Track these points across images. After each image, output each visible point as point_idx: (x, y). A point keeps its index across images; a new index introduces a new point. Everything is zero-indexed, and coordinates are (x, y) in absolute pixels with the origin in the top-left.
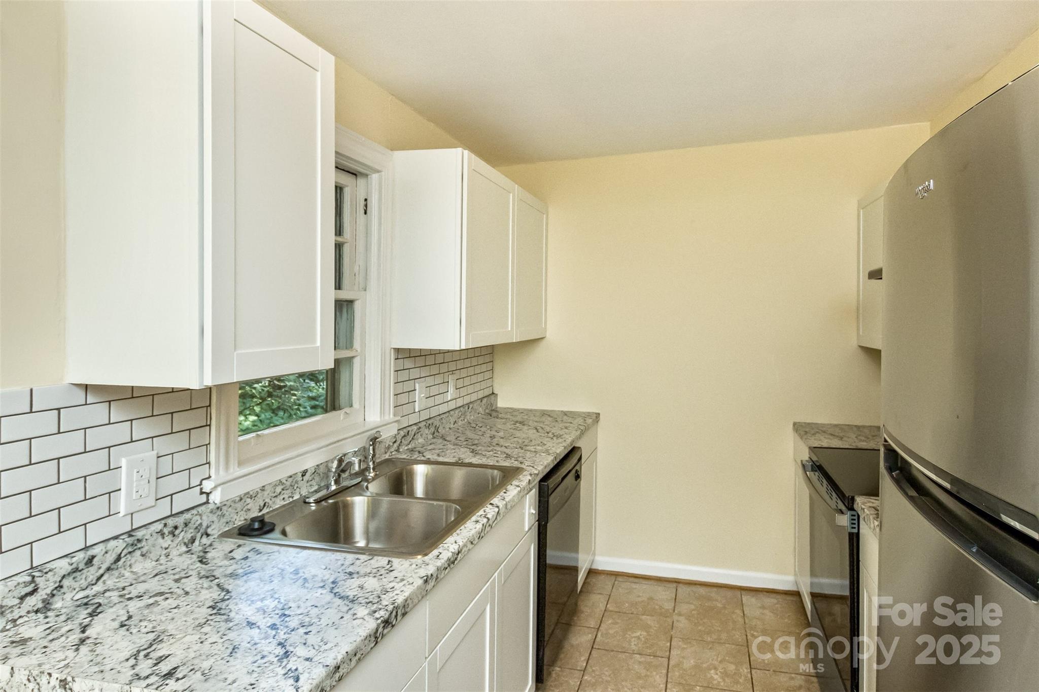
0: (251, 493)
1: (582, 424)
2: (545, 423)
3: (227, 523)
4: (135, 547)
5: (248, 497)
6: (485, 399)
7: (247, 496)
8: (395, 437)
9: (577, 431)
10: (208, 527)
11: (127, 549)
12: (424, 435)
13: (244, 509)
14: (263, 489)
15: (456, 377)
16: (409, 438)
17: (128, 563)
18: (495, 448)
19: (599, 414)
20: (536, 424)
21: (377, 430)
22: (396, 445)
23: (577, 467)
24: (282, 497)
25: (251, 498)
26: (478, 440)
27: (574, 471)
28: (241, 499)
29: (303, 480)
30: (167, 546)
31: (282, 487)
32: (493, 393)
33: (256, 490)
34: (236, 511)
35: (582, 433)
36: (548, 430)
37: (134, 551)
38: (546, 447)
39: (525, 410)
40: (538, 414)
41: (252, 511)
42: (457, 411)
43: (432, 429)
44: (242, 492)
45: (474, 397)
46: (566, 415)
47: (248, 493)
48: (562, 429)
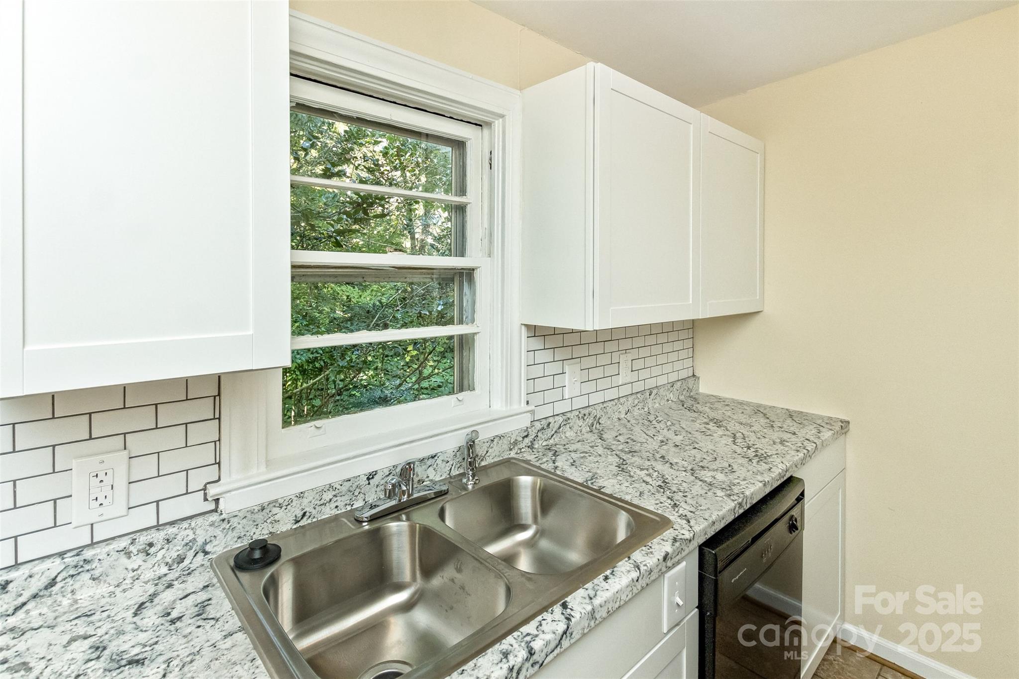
0: (281, 501)
1: (812, 438)
2: (753, 429)
3: (239, 538)
4: (80, 570)
5: (275, 506)
6: (679, 383)
7: (274, 504)
8: (527, 430)
9: (798, 451)
10: (206, 543)
11: (68, 572)
12: (576, 428)
13: (269, 521)
14: (301, 495)
15: (630, 356)
16: (549, 432)
17: (70, 589)
18: (654, 463)
19: (848, 422)
20: (738, 427)
21: (473, 429)
22: (527, 440)
23: (795, 512)
24: (333, 505)
25: (281, 508)
26: (642, 443)
27: (787, 517)
28: (263, 509)
29: (369, 484)
30: (136, 567)
31: (334, 493)
32: (694, 375)
33: (290, 497)
34: (255, 524)
35: (809, 456)
36: (751, 443)
37: (79, 573)
38: (731, 477)
39: (733, 401)
40: (749, 410)
41: (281, 522)
42: (631, 399)
43: (590, 420)
44: (265, 499)
45: (662, 380)
46: (791, 416)
47: (276, 501)
48: (774, 443)
